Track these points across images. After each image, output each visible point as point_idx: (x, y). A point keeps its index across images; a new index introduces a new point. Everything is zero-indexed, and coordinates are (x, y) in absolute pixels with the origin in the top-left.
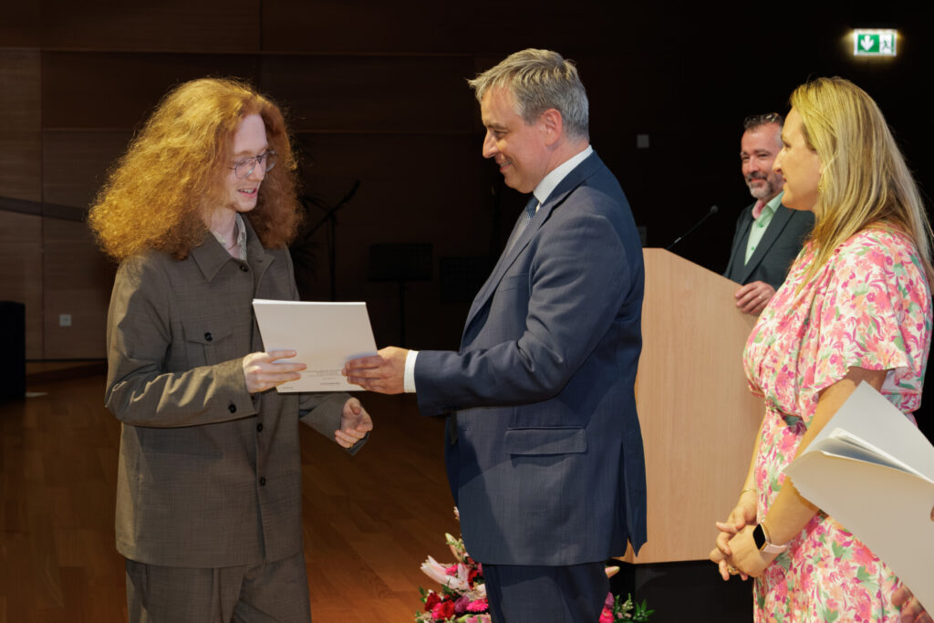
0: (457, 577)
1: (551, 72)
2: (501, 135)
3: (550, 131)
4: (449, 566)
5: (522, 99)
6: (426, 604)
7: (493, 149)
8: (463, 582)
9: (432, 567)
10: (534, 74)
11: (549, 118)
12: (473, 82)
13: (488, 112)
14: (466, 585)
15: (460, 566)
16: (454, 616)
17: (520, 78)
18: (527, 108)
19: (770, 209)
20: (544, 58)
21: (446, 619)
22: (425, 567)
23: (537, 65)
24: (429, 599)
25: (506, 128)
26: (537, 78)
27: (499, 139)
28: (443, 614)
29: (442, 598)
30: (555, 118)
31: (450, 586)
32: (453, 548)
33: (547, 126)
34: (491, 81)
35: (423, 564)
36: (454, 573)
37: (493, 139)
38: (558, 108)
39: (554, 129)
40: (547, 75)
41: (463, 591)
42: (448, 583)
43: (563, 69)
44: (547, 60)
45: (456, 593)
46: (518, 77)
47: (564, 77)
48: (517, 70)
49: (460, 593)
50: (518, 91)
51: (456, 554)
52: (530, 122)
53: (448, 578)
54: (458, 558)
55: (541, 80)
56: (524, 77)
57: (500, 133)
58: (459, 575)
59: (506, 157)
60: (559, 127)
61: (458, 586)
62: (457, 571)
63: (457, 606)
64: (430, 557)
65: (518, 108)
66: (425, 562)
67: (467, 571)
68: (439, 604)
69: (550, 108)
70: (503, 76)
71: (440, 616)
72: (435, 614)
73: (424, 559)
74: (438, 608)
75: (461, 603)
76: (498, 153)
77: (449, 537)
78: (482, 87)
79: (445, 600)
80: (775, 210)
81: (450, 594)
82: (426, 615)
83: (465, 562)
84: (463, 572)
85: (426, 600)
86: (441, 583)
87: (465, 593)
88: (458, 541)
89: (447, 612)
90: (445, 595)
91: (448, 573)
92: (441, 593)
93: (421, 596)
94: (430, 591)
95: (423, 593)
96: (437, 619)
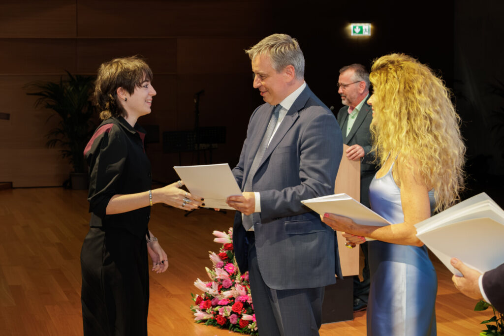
0: (212, 288)
1: (289, 47)
2: (263, 78)
3: (288, 76)
4: (207, 283)
5: (276, 61)
6: (196, 302)
7: (259, 84)
8: (215, 291)
9: (199, 284)
10: (281, 48)
11: (289, 70)
12: (248, 51)
13: (256, 67)
14: (217, 292)
15: (213, 283)
16: (211, 307)
17: (274, 50)
18: (278, 66)
19: (357, 110)
20: (284, 39)
21: (207, 309)
22: (196, 284)
23: (282, 44)
24: (197, 299)
25: (267, 75)
26: (283, 50)
27: (262, 80)
28: (206, 307)
29: (203, 298)
30: (291, 69)
31: (209, 293)
32: (209, 274)
33: (287, 73)
34: (259, 51)
35: (195, 282)
36: (211, 286)
37: (259, 79)
38: (293, 65)
39: (291, 75)
40: (287, 49)
42: (209, 291)
43: (294, 45)
44: (286, 40)
45: (212, 296)
46: (273, 50)
47: (295, 48)
48: (272, 46)
49: (214, 296)
50: (273, 57)
51: (210, 277)
52: (279, 71)
53: (208, 289)
54: (212, 279)
55: (285, 52)
56: (276, 50)
57: (262, 77)
58: (213, 287)
59: (266, 88)
60: (293, 74)
61: (213, 293)
63: (213, 302)
64: (198, 279)
65: (274, 65)
67: (217, 286)
68: (203, 301)
69: (289, 65)
70: (266, 49)
71: (204, 307)
72: (202, 306)
73: (195, 280)
74: (203, 303)
75: (215, 301)
76: (262, 86)
77: (207, 269)
78: (255, 54)
79: (205, 299)
80: (359, 110)
81: (209, 296)
82: (196, 307)
83: (216, 281)
84: (215, 286)
85: (195, 300)
86: (204, 291)
87: (216, 296)
88: (212, 271)
89: (208, 305)
90: (205, 297)
91: (207, 287)
92: (203, 296)
93: (191, 297)
94: (197, 295)
95: (193, 296)
96: (202, 308)
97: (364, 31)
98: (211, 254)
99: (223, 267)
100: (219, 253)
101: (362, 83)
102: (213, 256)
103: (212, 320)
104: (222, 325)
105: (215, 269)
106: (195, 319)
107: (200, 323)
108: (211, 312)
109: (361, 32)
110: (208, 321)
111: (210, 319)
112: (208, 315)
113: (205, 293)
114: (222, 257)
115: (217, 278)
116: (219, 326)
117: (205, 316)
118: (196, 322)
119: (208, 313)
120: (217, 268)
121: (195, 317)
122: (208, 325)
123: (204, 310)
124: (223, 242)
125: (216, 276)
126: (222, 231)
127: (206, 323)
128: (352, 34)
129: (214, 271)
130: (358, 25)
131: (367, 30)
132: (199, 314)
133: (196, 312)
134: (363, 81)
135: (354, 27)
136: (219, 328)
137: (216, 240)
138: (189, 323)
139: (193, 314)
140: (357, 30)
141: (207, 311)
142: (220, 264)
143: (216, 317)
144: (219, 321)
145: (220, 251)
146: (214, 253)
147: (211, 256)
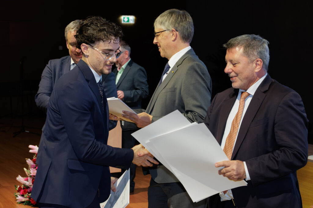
0: (28, 181)
4: (25, 178)
6: (18, 190)
8: (30, 183)
9: (20, 178)
14: (31, 184)
15: (29, 178)
16: (27, 193)
19: (123, 68)
21: (25, 194)
22: (17, 179)
24: (19, 188)
28: (24, 193)
29: (23, 188)
31: (26, 185)
32: (26, 172)
35: (17, 178)
36: (27, 180)
41: (30, 186)
42: (26, 183)
45: (28, 186)
49: (29, 186)
51: (27, 174)
53: (25, 182)
54: (28, 175)
58: (29, 181)
61: (29, 184)
62: (28, 180)
63: (29, 190)
64: (19, 175)
66: (17, 177)
67: (31, 179)
68: (22, 190)
71: (23, 193)
72: (21, 193)
75: (29, 189)
77: (25, 169)
79: (24, 189)
80: (124, 68)
81: (26, 187)
82: (18, 194)
83: (31, 177)
84: (30, 180)
85: (17, 189)
86: (23, 183)
87: (31, 187)
88: (28, 170)
89: (25, 192)
90: (24, 187)
91: (25, 180)
92: (22, 186)
93: (15, 188)
94: (19, 186)
95: (16, 187)
96: (22, 194)
97: (130, 20)
98: (27, 160)
99: (35, 168)
100: (33, 159)
101: (126, 52)
102: (29, 161)
103: (28, 201)
104: (34, 204)
105: (30, 169)
106: (17, 201)
107: (20, 203)
108: (27, 196)
109: (128, 21)
110: (26, 202)
111: (27, 201)
112: (25, 199)
113: (24, 185)
114: (34, 162)
115: (31, 175)
116: (32, 206)
117: (24, 199)
118: (18, 203)
119: (25, 198)
120: (31, 168)
121: (17, 200)
122: (25, 205)
123: (23, 196)
124: (35, 152)
125: (31, 173)
126: (35, 145)
127: (24, 204)
128: (123, 22)
129: (29, 170)
130: (126, 17)
131: (132, 20)
132: (20, 198)
133: (18, 197)
134: (126, 51)
135: (124, 18)
136: (32, 207)
137: (31, 151)
138: (13, 204)
139: (16, 198)
140: (126, 20)
141: (25, 196)
142: (33, 166)
143: (31, 200)
144: (32, 202)
145: (34, 158)
146: (29, 159)
147: (27, 161)
